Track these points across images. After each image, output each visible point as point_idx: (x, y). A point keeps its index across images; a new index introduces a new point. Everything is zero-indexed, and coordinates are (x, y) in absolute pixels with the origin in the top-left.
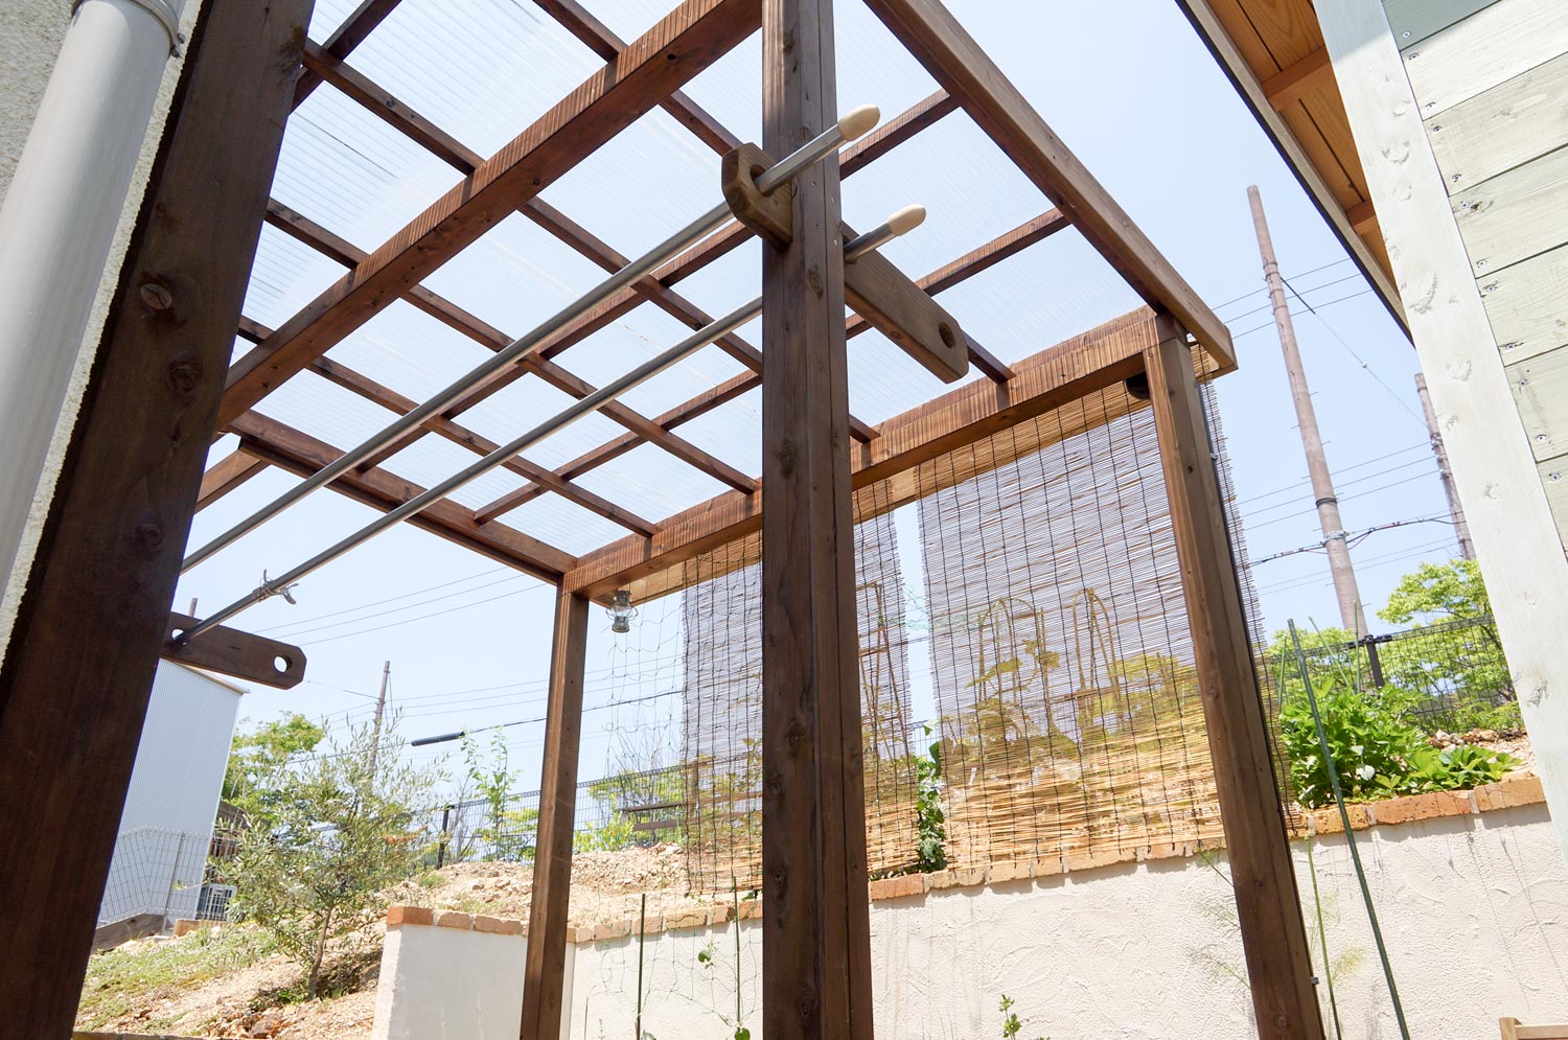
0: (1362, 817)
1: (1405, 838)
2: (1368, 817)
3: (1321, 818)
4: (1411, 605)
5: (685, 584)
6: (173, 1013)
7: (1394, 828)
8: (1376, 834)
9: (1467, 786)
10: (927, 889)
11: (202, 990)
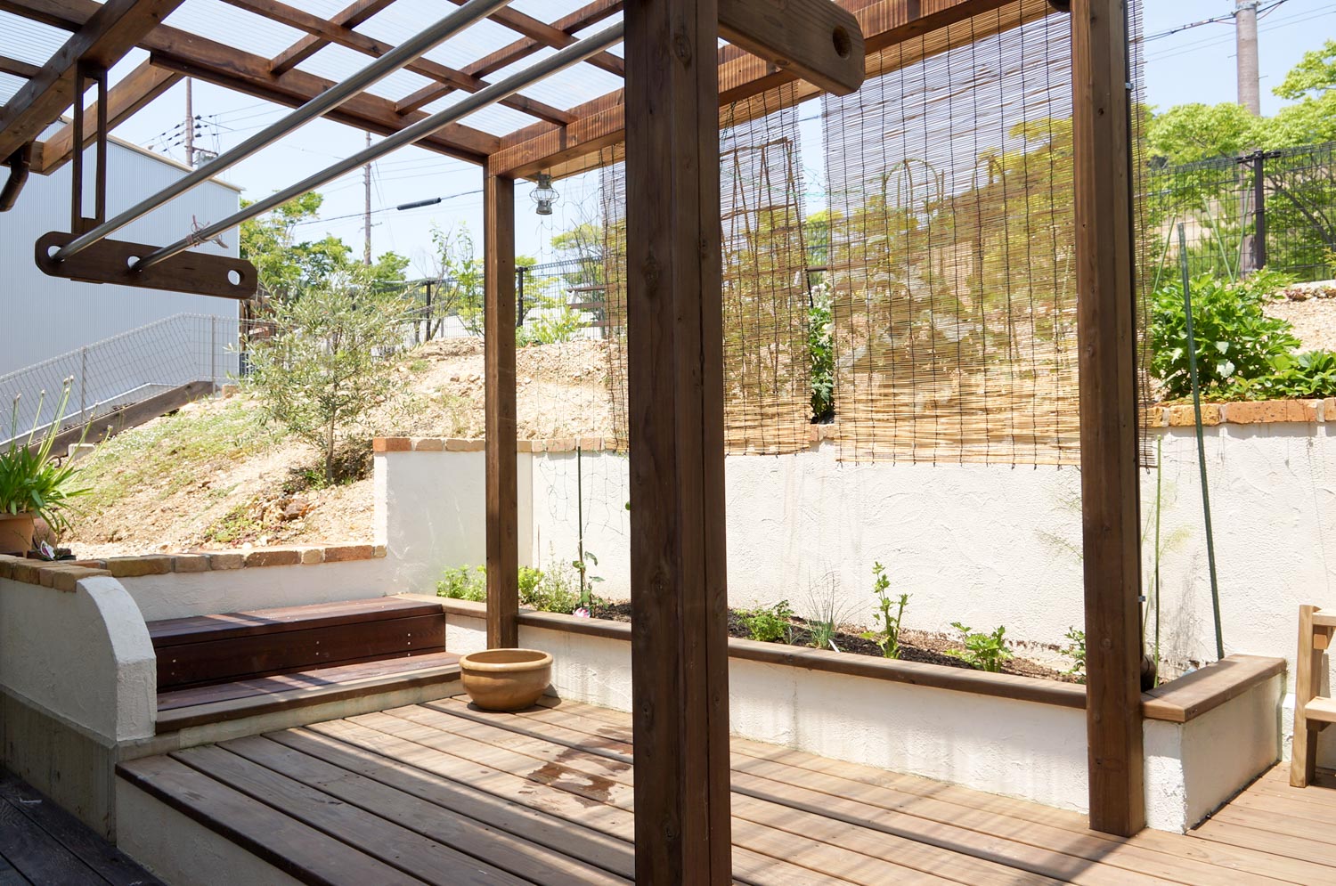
0: (1214, 415)
1: (1250, 436)
2: (1220, 414)
3: (1176, 412)
4: (1306, 83)
5: (602, 164)
6: (228, 484)
7: (1241, 427)
8: (1224, 431)
9: (1318, 394)
10: (821, 438)
11: (247, 464)
